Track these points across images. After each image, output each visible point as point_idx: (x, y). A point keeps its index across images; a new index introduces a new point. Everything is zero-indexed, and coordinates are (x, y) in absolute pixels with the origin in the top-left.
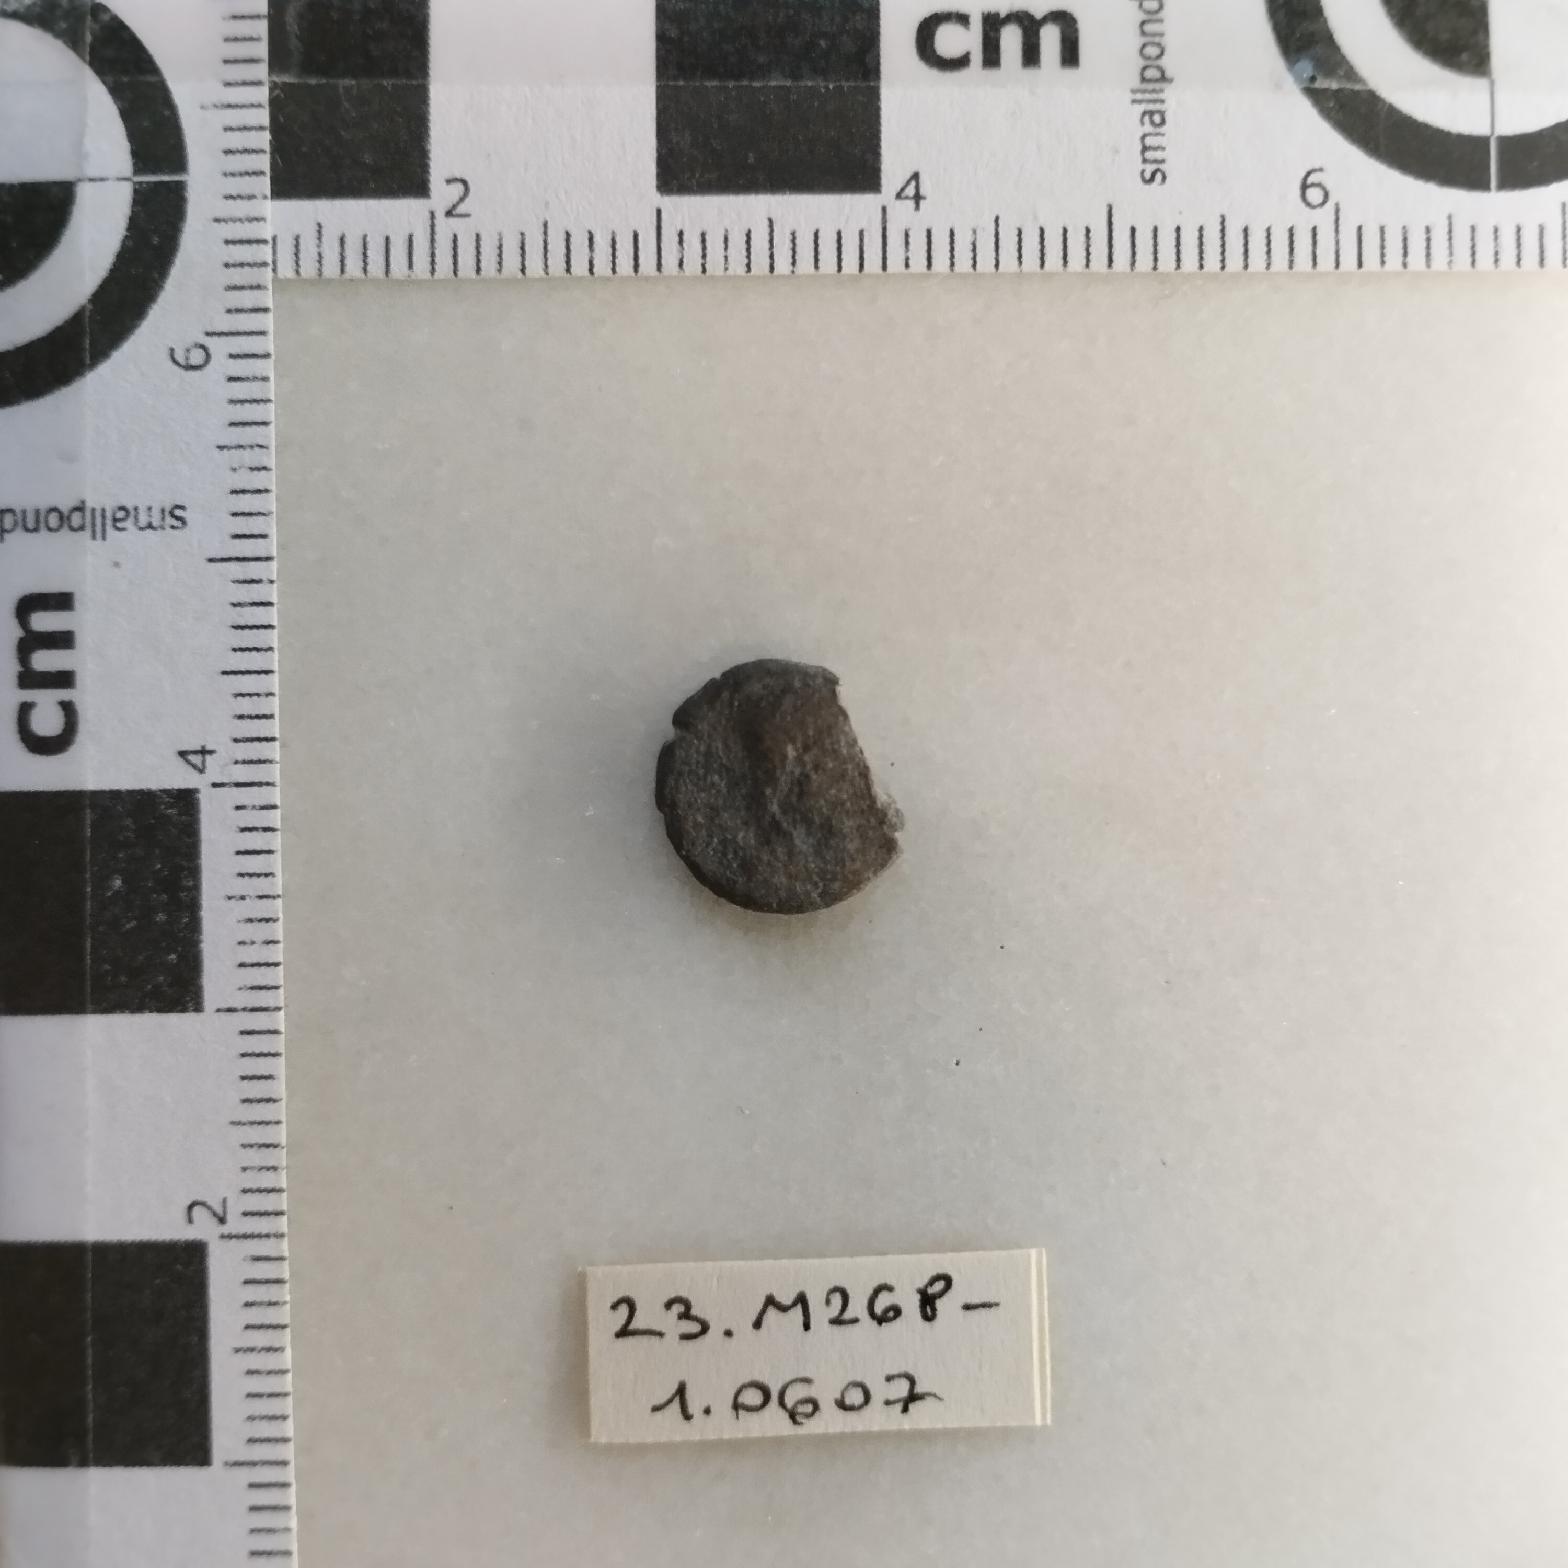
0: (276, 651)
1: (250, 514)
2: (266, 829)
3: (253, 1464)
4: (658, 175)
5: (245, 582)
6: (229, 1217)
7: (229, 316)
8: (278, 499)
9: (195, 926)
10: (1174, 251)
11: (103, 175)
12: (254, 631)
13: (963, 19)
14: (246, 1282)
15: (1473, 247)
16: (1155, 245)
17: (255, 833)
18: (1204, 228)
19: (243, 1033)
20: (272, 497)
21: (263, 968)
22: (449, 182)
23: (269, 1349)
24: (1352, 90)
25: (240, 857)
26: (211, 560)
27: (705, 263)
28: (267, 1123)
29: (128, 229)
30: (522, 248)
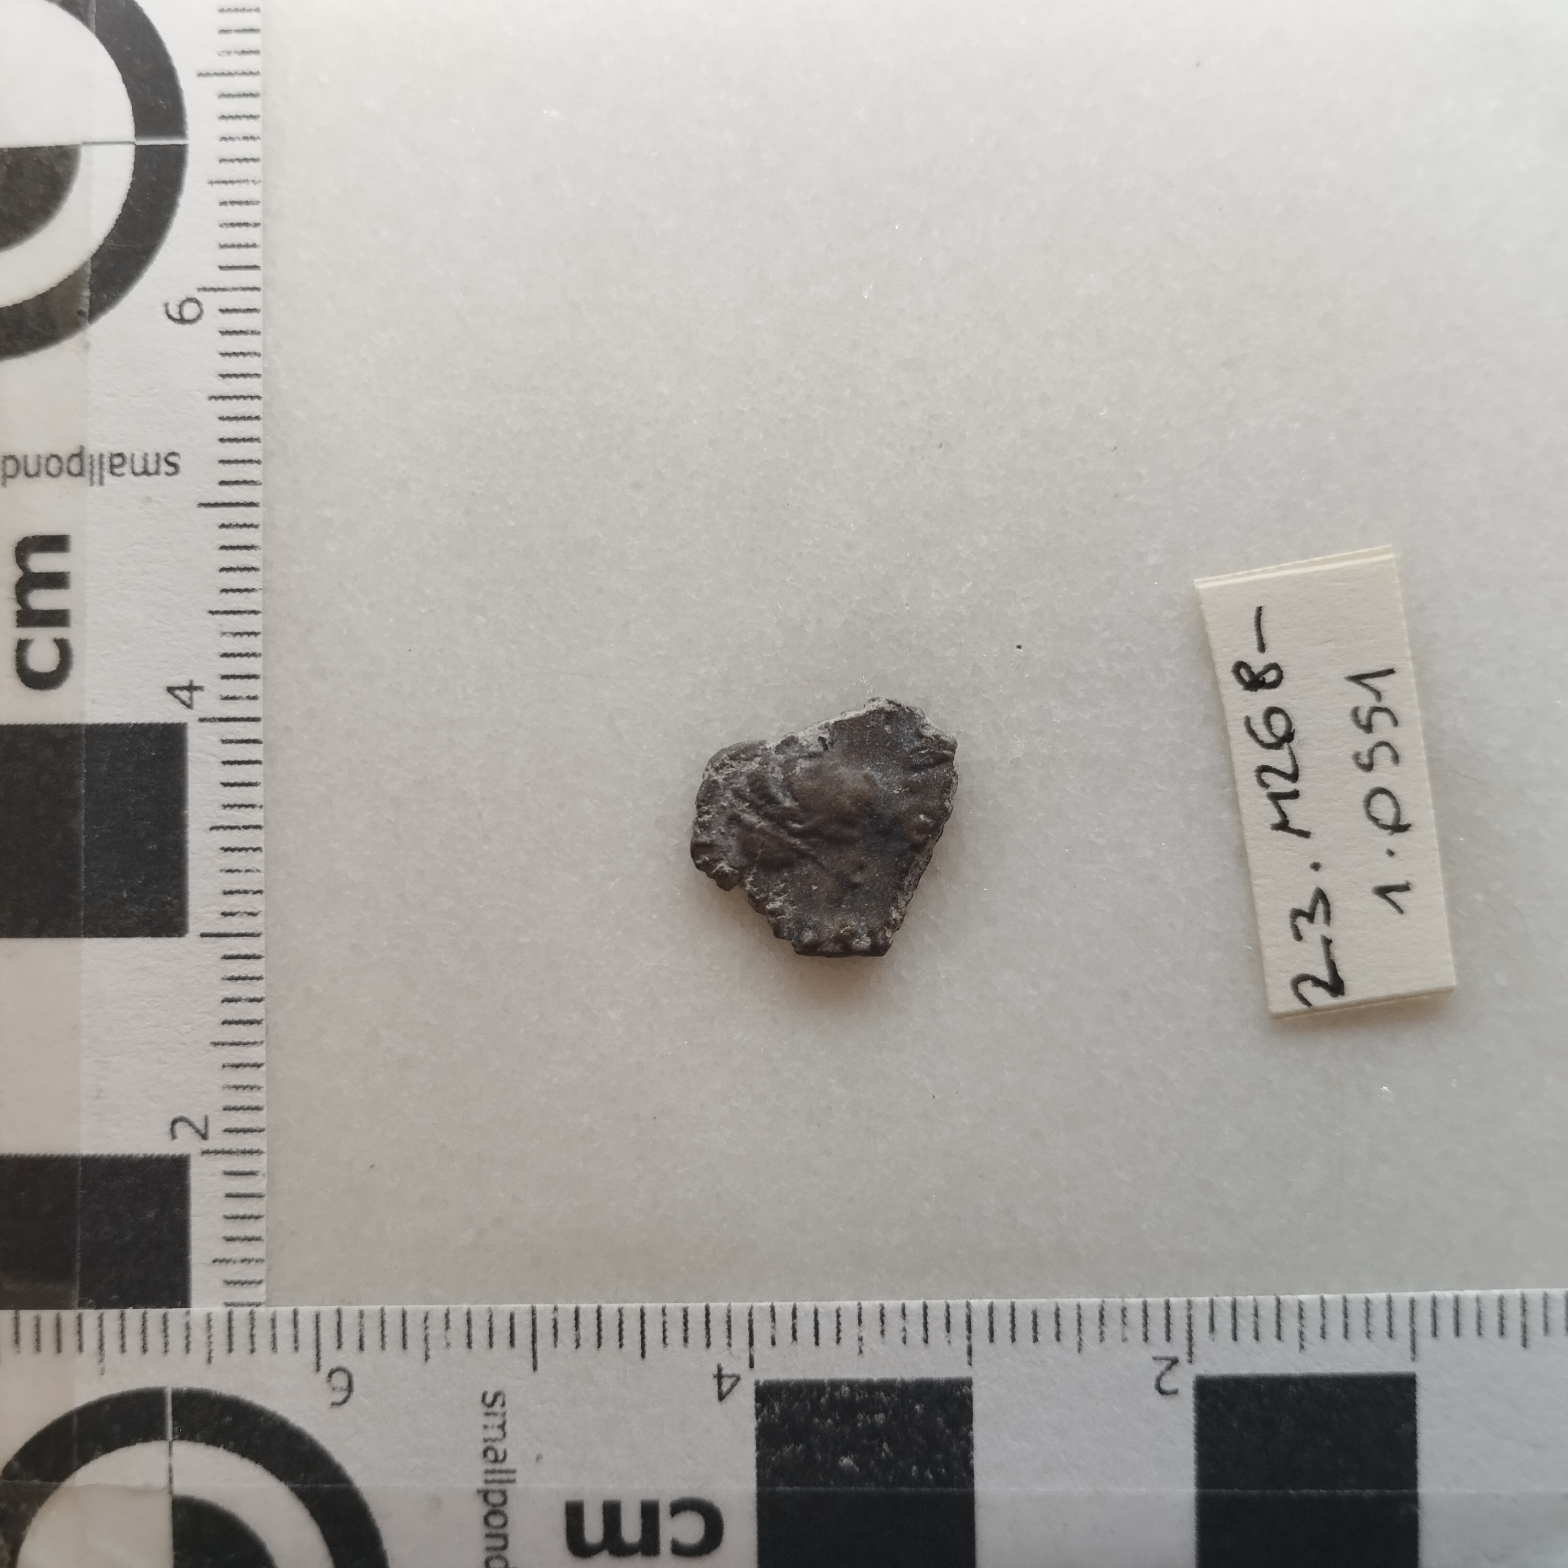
0: (621, 1305)
1: (491, 1329)
2: (794, 1316)
3: (1413, 1332)
4: (168, 936)
5: (555, 1334)
6: (1171, 1354)
7: (300, 1349)
8: (476, 1302)
9: (887, 1386)
10: (242, 444)
11: (167, 1469)
12: (603, 1326)
13: (22, 646)
14: (1235, 1338)
15: (239, 160)
16: (237, 462)
17: (798, 1328)
18: (221, 416)
19: (992, 1340)
20: (474, 1308)
21: (928, 1320)
22: (174, 1137)
23: (1301, 1317)
24: (91, 276)
25: (820, 1341)
26: (535, 1368)
27: (252, 890)
28: (1080, 1316)
29: (219, 1446)
30: (237, 1066)
